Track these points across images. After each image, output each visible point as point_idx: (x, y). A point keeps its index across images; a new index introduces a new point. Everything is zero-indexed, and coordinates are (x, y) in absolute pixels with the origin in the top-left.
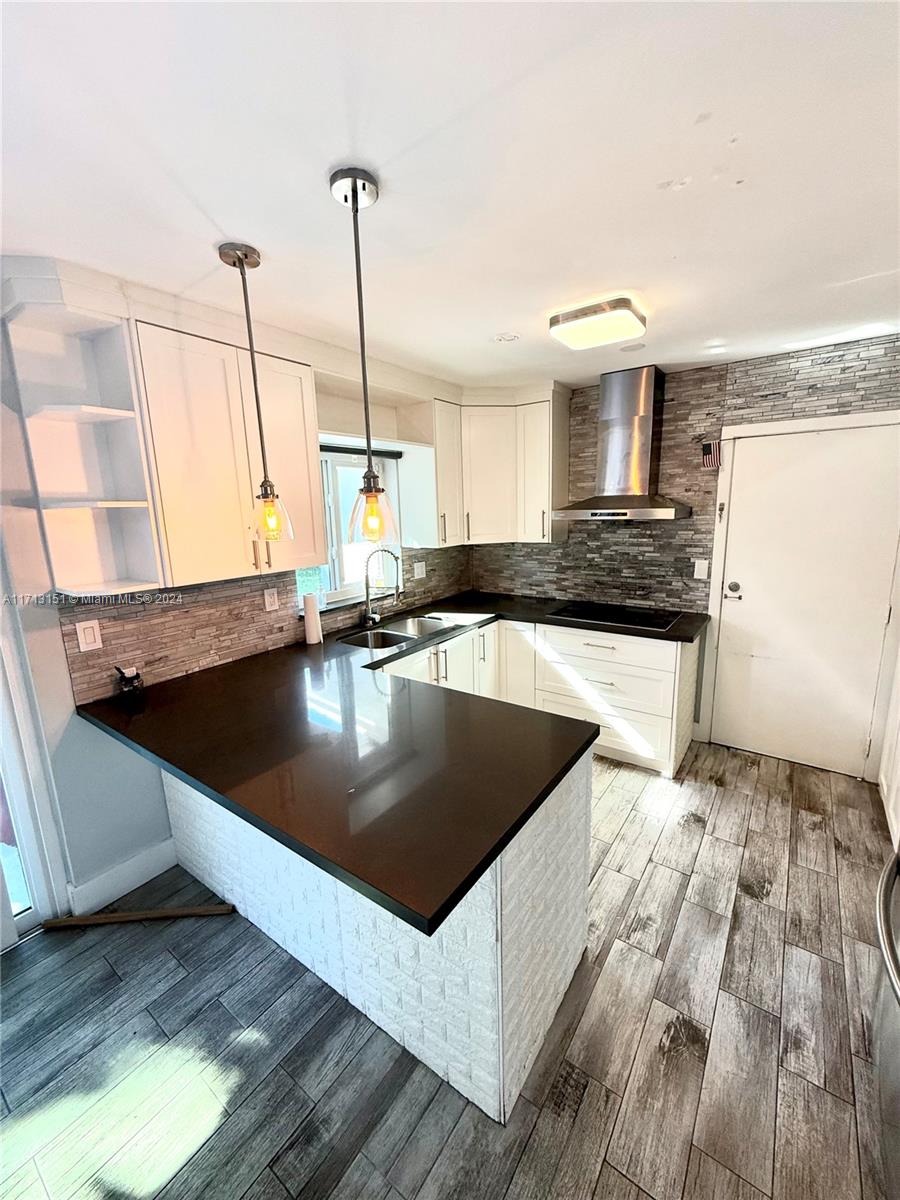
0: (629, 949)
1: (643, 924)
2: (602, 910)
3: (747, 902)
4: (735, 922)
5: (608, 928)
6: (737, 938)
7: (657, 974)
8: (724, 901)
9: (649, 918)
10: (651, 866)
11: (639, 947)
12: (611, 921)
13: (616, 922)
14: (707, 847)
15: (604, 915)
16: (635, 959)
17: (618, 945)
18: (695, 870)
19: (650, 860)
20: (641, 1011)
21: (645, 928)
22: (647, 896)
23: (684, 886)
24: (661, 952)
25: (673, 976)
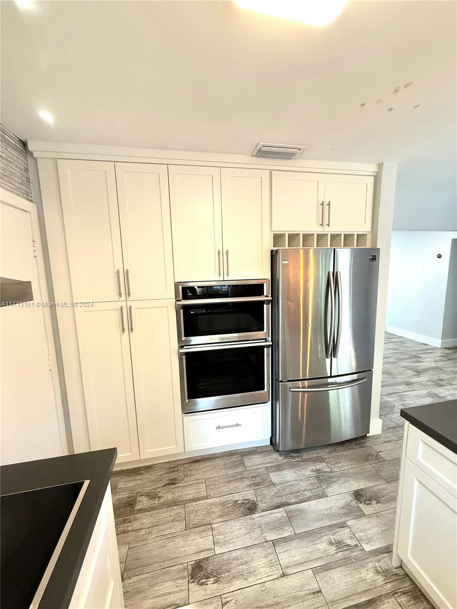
0: (362, 540)
1: (339, 545)
2: (362, 575)
3: (261, 505)
4: (284, 505)
5: (367, 561)
6: (293, 501)
7: (355, 521)
8: (274, 515)
9: (331, 543)
10: (289, 571)
11: (353, 536)
12: (361, 563)
13: (357, 560)
14: (231, 545)
15: (363, 571)
16: (362, 534)
17: (367, 548)
18: (263, 541)
19: (284, 575)
20: (378, 516)
21: (340, 542)
22: (318, 555)
23: (285, 540)
24: (343, 526)
25: (347, 514)
